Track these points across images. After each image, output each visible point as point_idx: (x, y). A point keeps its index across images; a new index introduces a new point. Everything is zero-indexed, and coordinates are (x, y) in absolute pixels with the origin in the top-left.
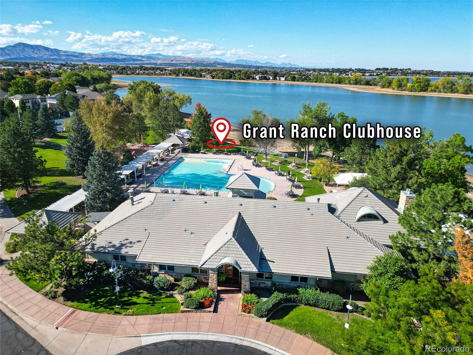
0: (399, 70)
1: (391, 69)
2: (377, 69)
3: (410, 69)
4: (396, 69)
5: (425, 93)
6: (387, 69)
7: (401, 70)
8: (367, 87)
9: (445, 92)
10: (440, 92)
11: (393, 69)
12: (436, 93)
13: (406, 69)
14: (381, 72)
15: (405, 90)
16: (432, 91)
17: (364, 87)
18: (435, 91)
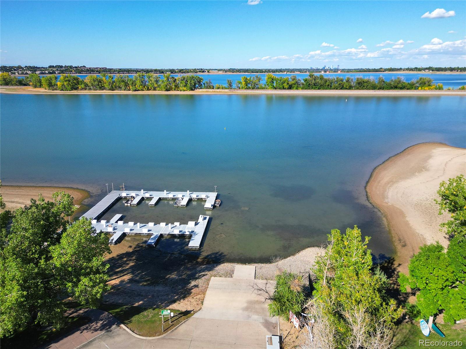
0: (73, 67)
1: (65, 67)
2: (50, 67)
3: (84, 66)
4: (71, 67)
5: (76, 91)
6: (61, 67)
7: (76, 67)
8: (19, 87)
9: (95, 90)
10: (90, 89)
11: (68, 67)
12: (86, 91)
13: (81, 67)
14: (54, 69)
15: (56, 89)
16: (82, 89)
17: (16, 87)
18: (86, 89)
